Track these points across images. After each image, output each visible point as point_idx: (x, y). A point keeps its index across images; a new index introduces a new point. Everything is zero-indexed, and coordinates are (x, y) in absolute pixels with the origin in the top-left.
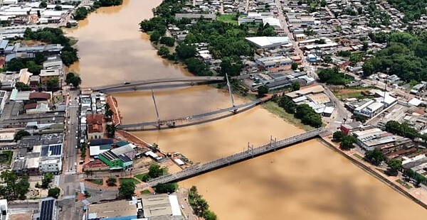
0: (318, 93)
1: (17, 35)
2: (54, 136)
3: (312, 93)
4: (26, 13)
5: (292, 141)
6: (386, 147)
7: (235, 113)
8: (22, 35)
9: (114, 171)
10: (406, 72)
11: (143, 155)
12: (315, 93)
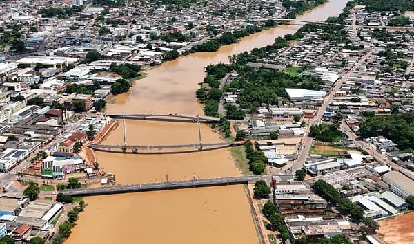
0: (290, 145)
1: (105, 67)
2: (31, 144)
3: (284, 144)
4: (130, 52)
5: (214, 182)
6: (292, 203)
7: (201, 150)
8: (108, 68)
9: (46, 177)
10: (403, 139)
11: (82, 170)
12: (287, 145)
